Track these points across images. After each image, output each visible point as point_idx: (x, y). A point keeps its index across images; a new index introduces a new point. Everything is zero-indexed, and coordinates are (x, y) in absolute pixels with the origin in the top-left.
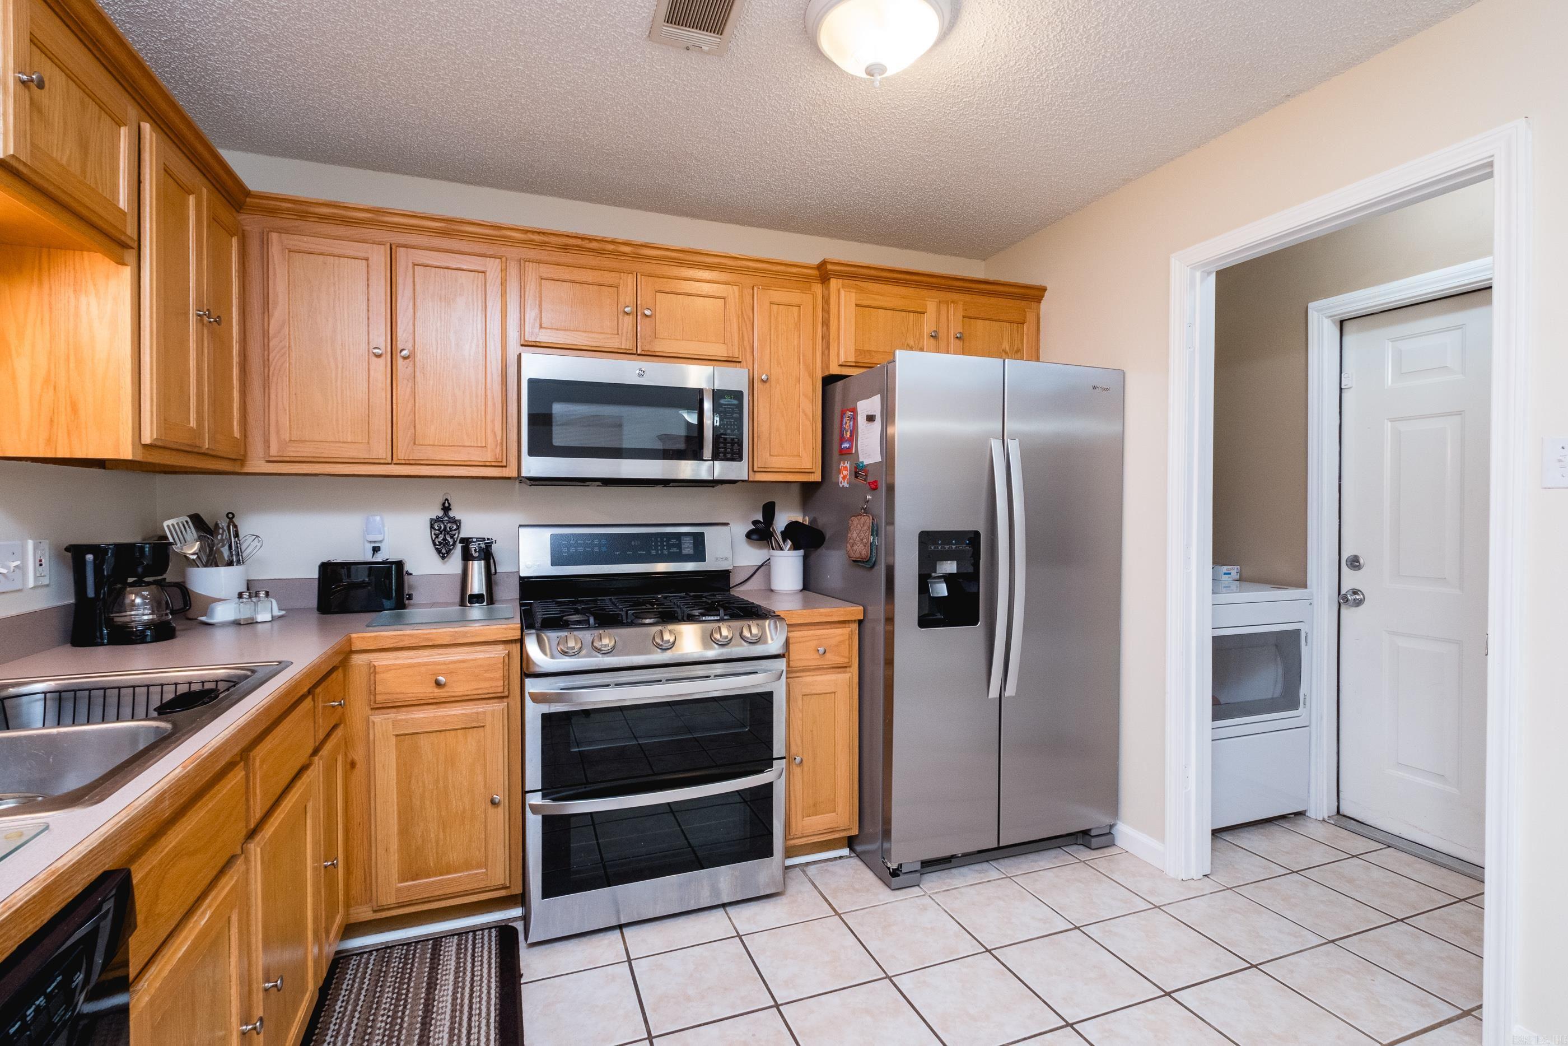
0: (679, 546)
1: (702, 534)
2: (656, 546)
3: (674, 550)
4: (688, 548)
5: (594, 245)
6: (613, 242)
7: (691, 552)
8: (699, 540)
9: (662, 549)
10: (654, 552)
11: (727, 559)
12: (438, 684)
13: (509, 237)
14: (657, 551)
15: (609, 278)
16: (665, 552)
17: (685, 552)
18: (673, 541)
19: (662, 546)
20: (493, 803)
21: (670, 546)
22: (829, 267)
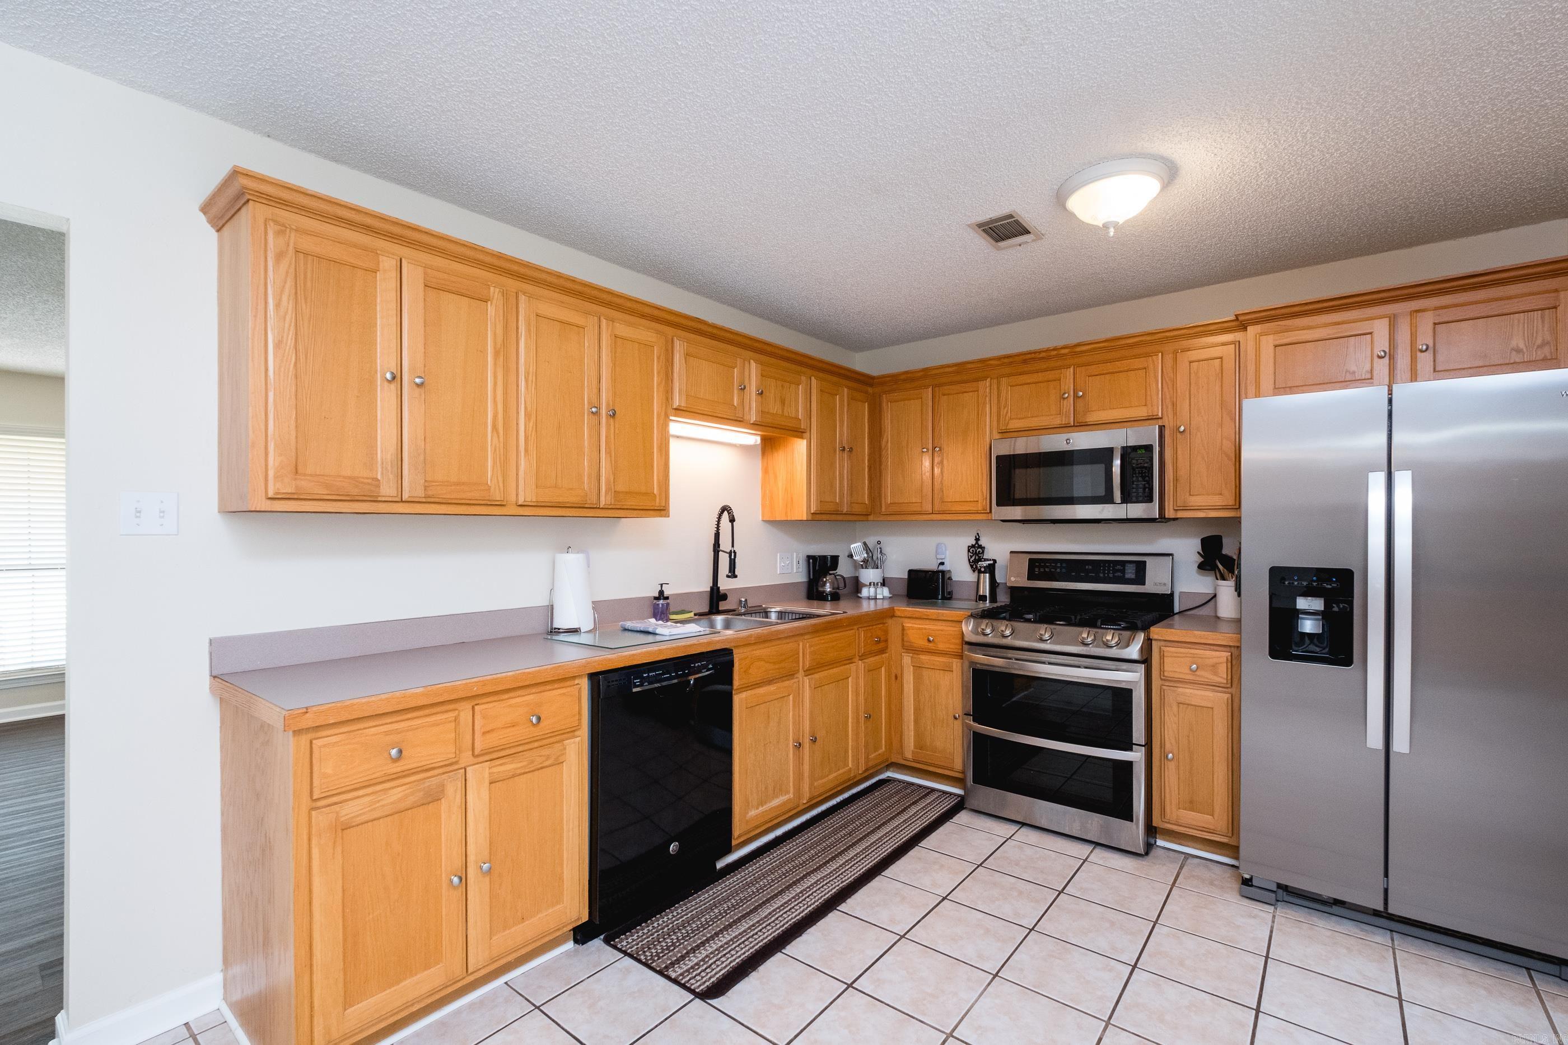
0: (1123, 571)
1: (1145, 562)
2: (1104, 570)
3: (1119, 574)
4: (1130, 573)
5: (1043, 355)
6: (1055, 349)
7: (1133, 576)
8: (1141, 568)
9: (1109, 573)
10: (1101, 575)
11: (1165, 584)
12: (929, 640)
13: (991, 365)
14: (1104, 573)
15: (1050, 375)
16: (1111, 575)
17: (1127, 576)
18: (1118, 567)
19: (1109, 570)
20: (955, 718)
21: (1115, 571)
22: (1241, 318)
